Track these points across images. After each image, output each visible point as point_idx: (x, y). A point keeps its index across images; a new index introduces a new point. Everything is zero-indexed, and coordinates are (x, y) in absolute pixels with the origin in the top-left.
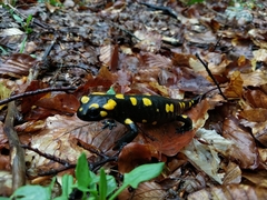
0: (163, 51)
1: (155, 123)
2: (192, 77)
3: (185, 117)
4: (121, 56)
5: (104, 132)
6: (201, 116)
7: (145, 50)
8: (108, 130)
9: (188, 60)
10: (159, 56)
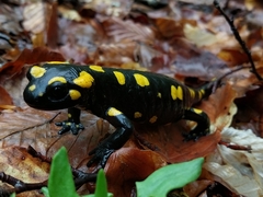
0: (136, 15)
1: (154, 119)
2: (194, 53)
3: (198, 111)
4: (62, 23)
5: (64, 139)
6: (224, 110)
7: (104, 14)
8: (70, 135)
9: (181, 28)
10: (129, 23)
